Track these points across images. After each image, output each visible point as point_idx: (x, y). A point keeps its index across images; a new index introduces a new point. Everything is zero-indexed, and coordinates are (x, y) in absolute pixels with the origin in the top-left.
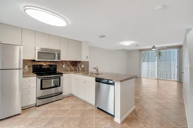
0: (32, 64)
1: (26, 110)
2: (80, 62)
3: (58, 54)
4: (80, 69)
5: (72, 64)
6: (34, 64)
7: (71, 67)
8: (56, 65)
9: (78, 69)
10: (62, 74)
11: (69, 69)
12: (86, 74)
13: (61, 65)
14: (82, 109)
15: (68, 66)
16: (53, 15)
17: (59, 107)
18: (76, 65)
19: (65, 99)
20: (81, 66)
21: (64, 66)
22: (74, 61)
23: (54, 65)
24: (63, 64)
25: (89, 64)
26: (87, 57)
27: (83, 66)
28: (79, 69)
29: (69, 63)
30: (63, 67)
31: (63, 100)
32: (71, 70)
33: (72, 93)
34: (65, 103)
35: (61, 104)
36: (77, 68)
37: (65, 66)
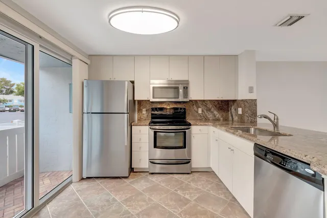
0: (151, 107)
1: (138, 173)
2: (234, 101)
3: (184, 88)
4: (236, 118)
5: (218, 106)
6: (153, 107)
7: (216, 112)
8: (185, 109)
9: (230, 118)
10: (190, 125)
11: (210, 116)
12: (232, 131)
13: (195, 108)
14: (218, 214)
15: (209, 110)
16: (142, 11)
17: (176, 189)
18: (228, 107)
19: (196, 175)
20: (236, 110)
21: (200, 111)
22: (222, 101)
23: (181, 109)
24: (198, 107)
25: (256, 105)
26: (251, 90)
27: (240, 111)
28: (234, 117)
29: (210, 106)
30: (197, 112)
31: (191, 175)
32: (214, 118)
33: (211, 166)
34: (192, 184)
35: (182, 182)
36: (230, 115)
37: (202, 111)
